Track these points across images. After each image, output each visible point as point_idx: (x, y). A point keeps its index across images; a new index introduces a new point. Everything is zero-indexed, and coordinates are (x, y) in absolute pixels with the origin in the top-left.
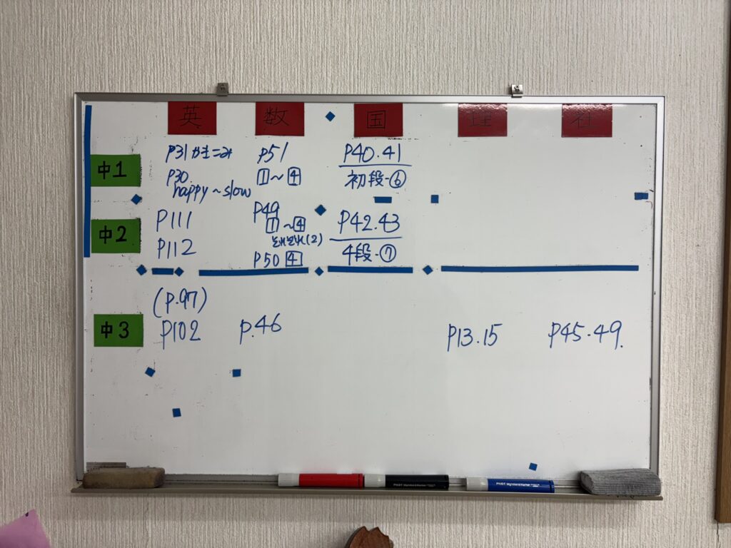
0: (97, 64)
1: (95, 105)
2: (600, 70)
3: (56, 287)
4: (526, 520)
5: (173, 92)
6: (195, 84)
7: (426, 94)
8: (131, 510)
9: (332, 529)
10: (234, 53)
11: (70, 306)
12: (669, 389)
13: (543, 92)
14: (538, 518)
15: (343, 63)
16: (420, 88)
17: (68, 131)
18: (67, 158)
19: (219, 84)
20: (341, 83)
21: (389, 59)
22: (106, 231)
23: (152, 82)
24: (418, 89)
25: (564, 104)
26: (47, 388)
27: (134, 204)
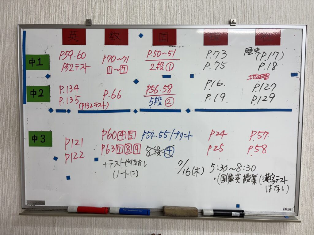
0: (29, 10)
1: (27, 30)
2: (274, 12)
3: (11, 118)
4: (234, 230)
5: (65, 24)
6: (75, 20)
7: (188, 24)
8: (48, 223)
9: (142, 233)
10: (94, 4)
11: (18, 127)
12: (305, 169)
13: (246, 23)
14: (240, 229)
15: (147, 9)
16: (185, 22)
17: (15, 44)
18: (15, 56)
19: (87, 20)
20: (146, 19)
21: (170, 7)
22: (33, 91)
23: (54, 19)
24: (184, 22)
25: (256, 29)
26: (8, 165)
27: (46, 78)
